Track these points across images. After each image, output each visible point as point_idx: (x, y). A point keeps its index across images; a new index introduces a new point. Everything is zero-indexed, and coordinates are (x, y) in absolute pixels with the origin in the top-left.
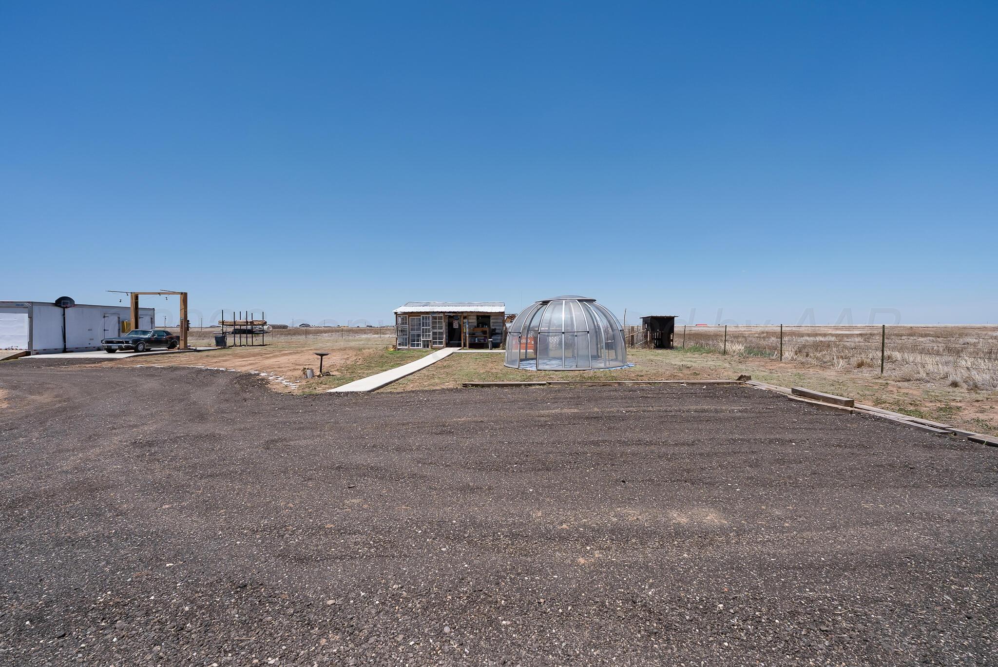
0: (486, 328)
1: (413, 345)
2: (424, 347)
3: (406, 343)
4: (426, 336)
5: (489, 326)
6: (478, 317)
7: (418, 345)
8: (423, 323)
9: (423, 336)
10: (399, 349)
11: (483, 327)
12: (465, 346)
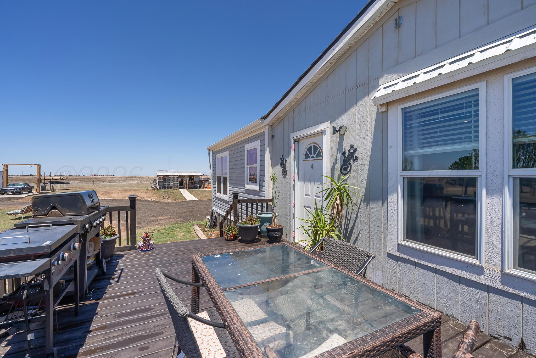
0: (193, 181)
1: (165, 188)
2: (170, 189)
3: (162, 187)
4: (171, 184)
5: (194, 180)
6: (189, 177)
7: (167, 188)
8: (170, 179)
9: (170, 184)
10: (159, 190)
11: (191, 180)
12: (187, 188)
